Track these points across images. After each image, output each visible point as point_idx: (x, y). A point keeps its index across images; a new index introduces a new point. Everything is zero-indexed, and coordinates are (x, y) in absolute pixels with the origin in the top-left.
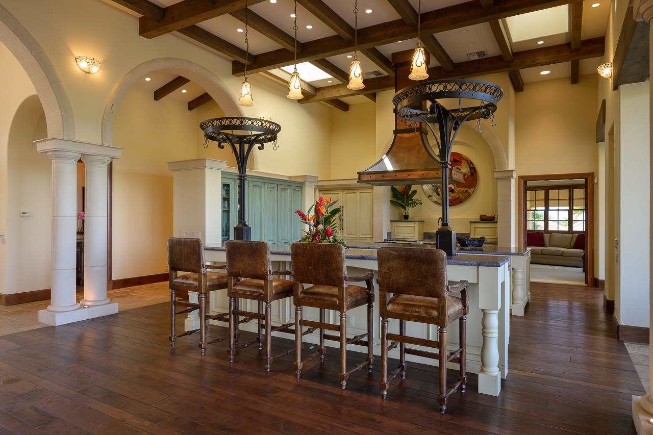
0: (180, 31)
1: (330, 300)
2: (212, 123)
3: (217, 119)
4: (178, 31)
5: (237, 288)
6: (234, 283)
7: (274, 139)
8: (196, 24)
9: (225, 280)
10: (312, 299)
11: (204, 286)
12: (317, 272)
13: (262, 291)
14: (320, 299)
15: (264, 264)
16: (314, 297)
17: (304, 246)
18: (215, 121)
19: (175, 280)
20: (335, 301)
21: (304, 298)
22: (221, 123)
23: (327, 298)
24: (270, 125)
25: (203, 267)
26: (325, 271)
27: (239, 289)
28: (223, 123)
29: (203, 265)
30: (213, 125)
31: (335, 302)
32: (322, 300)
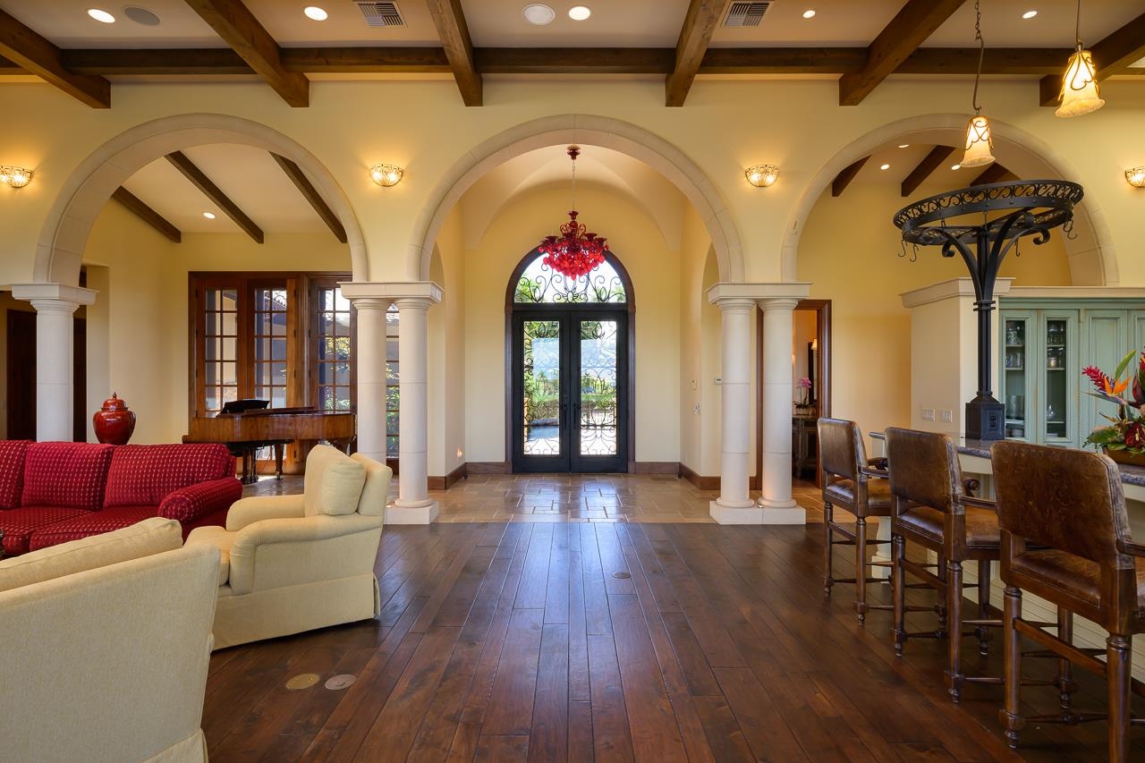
0: (897, 71)
1: (1081, 593)
2: (907, 216)
3: (913, 206)
4: (894, 72)
5: (905, 518)
6: (900, 510)
7: (1064, 217)
8: (921, 46)
9: (889, 500)
10: (1039, 577)
11: (863, 505)
12: (1047, 516)
13: (940, 533)
14: (1055, 583)
15: (942, 481)
16: (1043, 573)
17: (1014, 451)
18: (910, 210)
19: (828, 488)
20: (1093, 598)
21: (1020, 568)
22: (921, 210)
23: (1072, 584)
24: (1056, 191)
25: (860, 472)
26: (1063, 518)
27: (907, 523)
28: (925, 210)
29: (859, 468)
30: (910, 218)
31: (1092, 601)
32: (1060, 585)
